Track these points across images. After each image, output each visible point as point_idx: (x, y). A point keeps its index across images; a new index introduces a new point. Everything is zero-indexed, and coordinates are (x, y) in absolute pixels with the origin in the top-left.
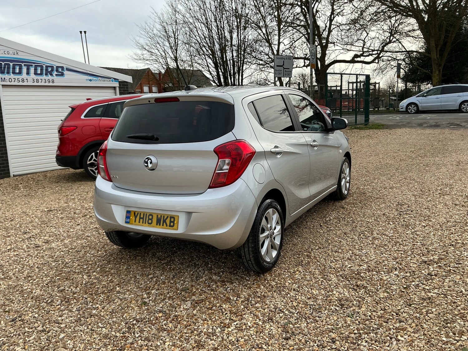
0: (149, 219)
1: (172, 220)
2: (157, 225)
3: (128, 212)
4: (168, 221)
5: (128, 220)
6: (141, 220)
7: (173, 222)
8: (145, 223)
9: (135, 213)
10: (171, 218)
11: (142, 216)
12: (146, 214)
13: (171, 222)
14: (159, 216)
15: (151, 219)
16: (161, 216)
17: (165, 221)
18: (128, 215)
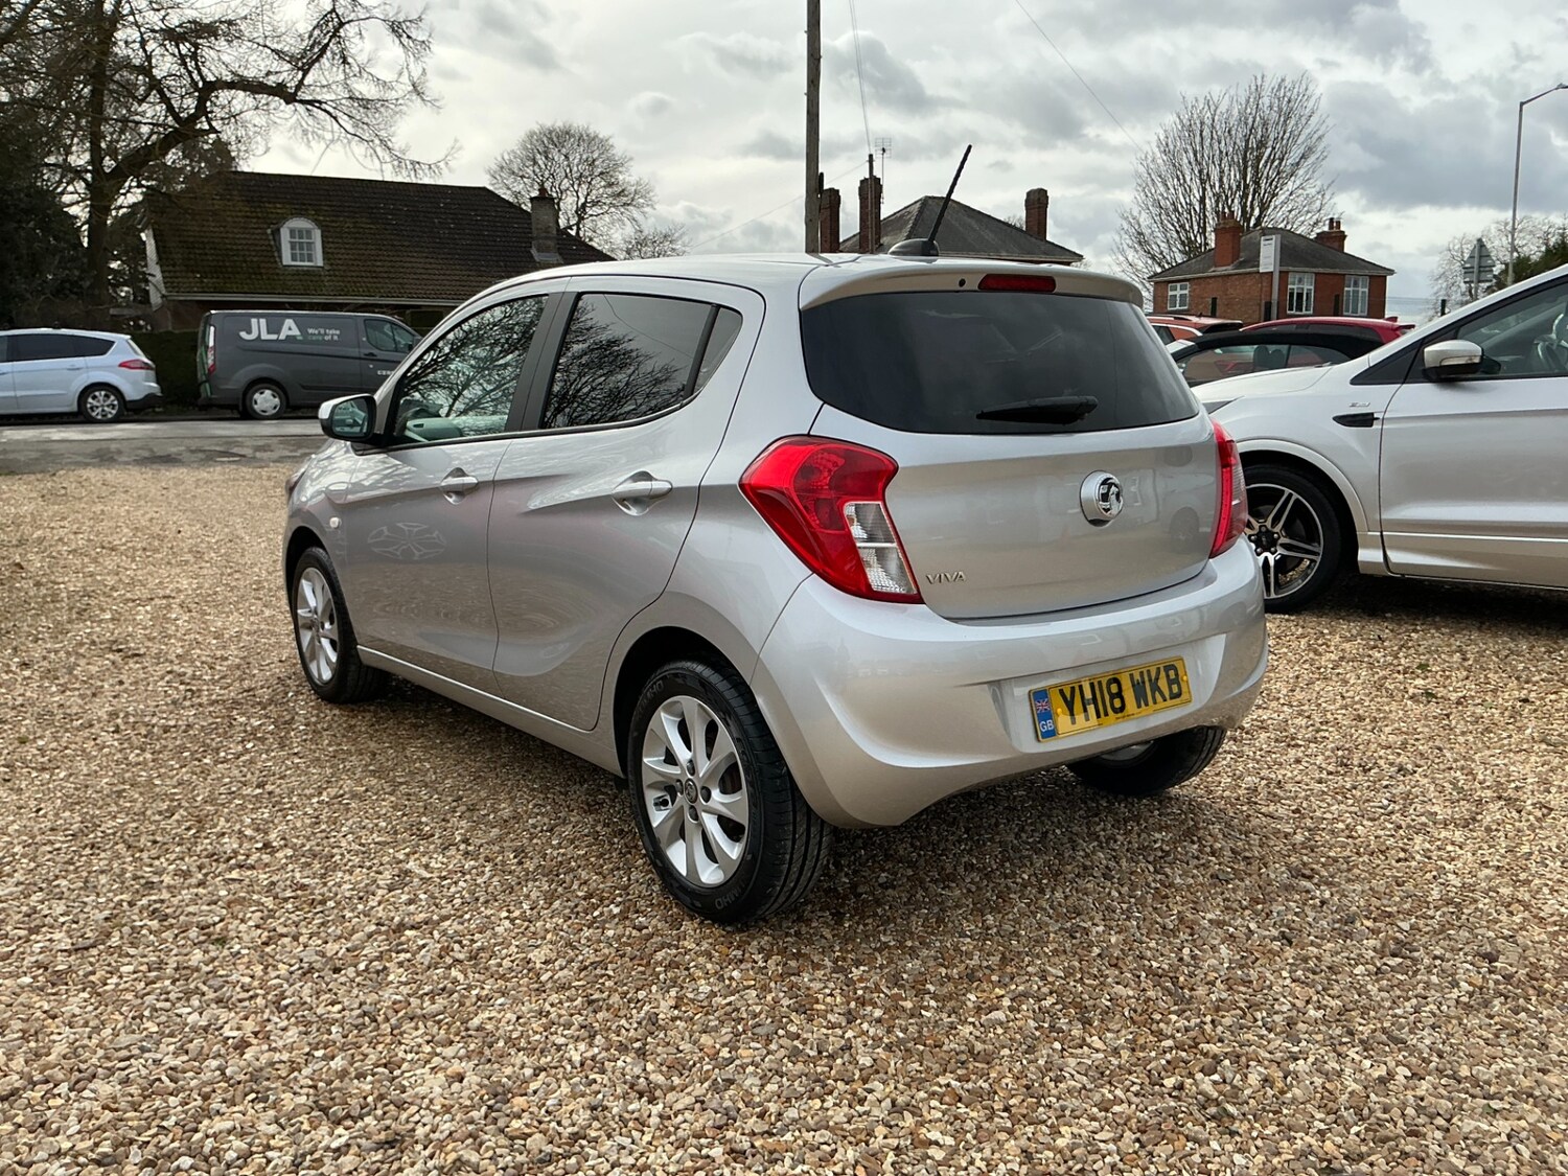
0: (1112, 697)
1: (1172, 673)
2: (1139, 706)
3: (1039, 696)
4: (1163, 683)
5: (1049, 725)
6: (1091, 708)
7: (1177, 681)
8: (1106, 714)
9: (1061, 692)
10: (1167, 668)
11: (1088, 695)
12: (1100, 683)
13: (1170, 682)
14: (1137, 677)
15: (1120, 695)
16: (1142, 673)
17: (1155, 688)
18: (1041, 706)
